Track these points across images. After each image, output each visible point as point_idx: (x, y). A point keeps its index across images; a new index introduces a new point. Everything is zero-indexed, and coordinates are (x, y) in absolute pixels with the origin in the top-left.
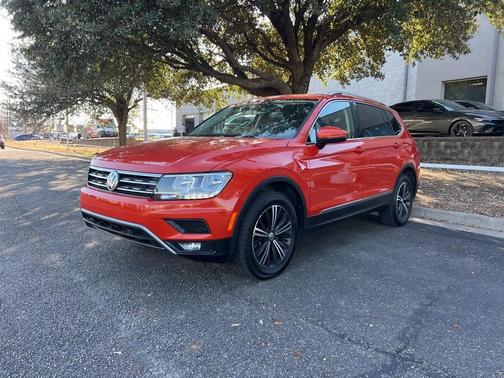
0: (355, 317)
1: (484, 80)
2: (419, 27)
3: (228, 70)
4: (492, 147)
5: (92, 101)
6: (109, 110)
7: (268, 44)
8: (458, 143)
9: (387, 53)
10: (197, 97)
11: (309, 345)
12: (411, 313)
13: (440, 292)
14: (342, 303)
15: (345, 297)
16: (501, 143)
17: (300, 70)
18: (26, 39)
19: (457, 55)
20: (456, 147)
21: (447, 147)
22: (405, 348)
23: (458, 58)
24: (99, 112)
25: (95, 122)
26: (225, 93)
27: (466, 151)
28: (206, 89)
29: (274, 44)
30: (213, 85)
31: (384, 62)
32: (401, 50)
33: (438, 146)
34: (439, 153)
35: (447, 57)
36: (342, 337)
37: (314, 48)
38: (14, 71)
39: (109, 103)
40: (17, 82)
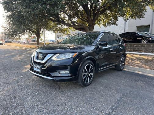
0: (99, 101)
1: (149, 26)
2: (128, 10)
3: (70, 22)
4: (150, 47)
5: (29, 31)
6: (34, 34)
7: (82, 15)
8: (140, 46)
9: (118, 17)
10: (61, 30)
11: (83, 110)
12: (116, 100)
13: (127, 93)
14: (96, 97)
15: (97, 95)
16: (153, 46)
17: (91, 23)
18: (8, 13)
19: (140, 18)
20: (139, 47)
21: (136, 47)
22: (112, 112)
23: (140, 19)
24: (32, 35)
25: (30, 38)
26: (69, 29)
27: (142, 48)
28: (63, 28)
29: (84, 15)
30: (65, 27)
31: (118, 20)
32: (123, 17)
33: (134, 46)
34: (134, 48)
35: (137, 19)
36: (93, 108)
37: (95, 16)
38: (5, 22)
39: (34, 32)
40: (7, 25)
